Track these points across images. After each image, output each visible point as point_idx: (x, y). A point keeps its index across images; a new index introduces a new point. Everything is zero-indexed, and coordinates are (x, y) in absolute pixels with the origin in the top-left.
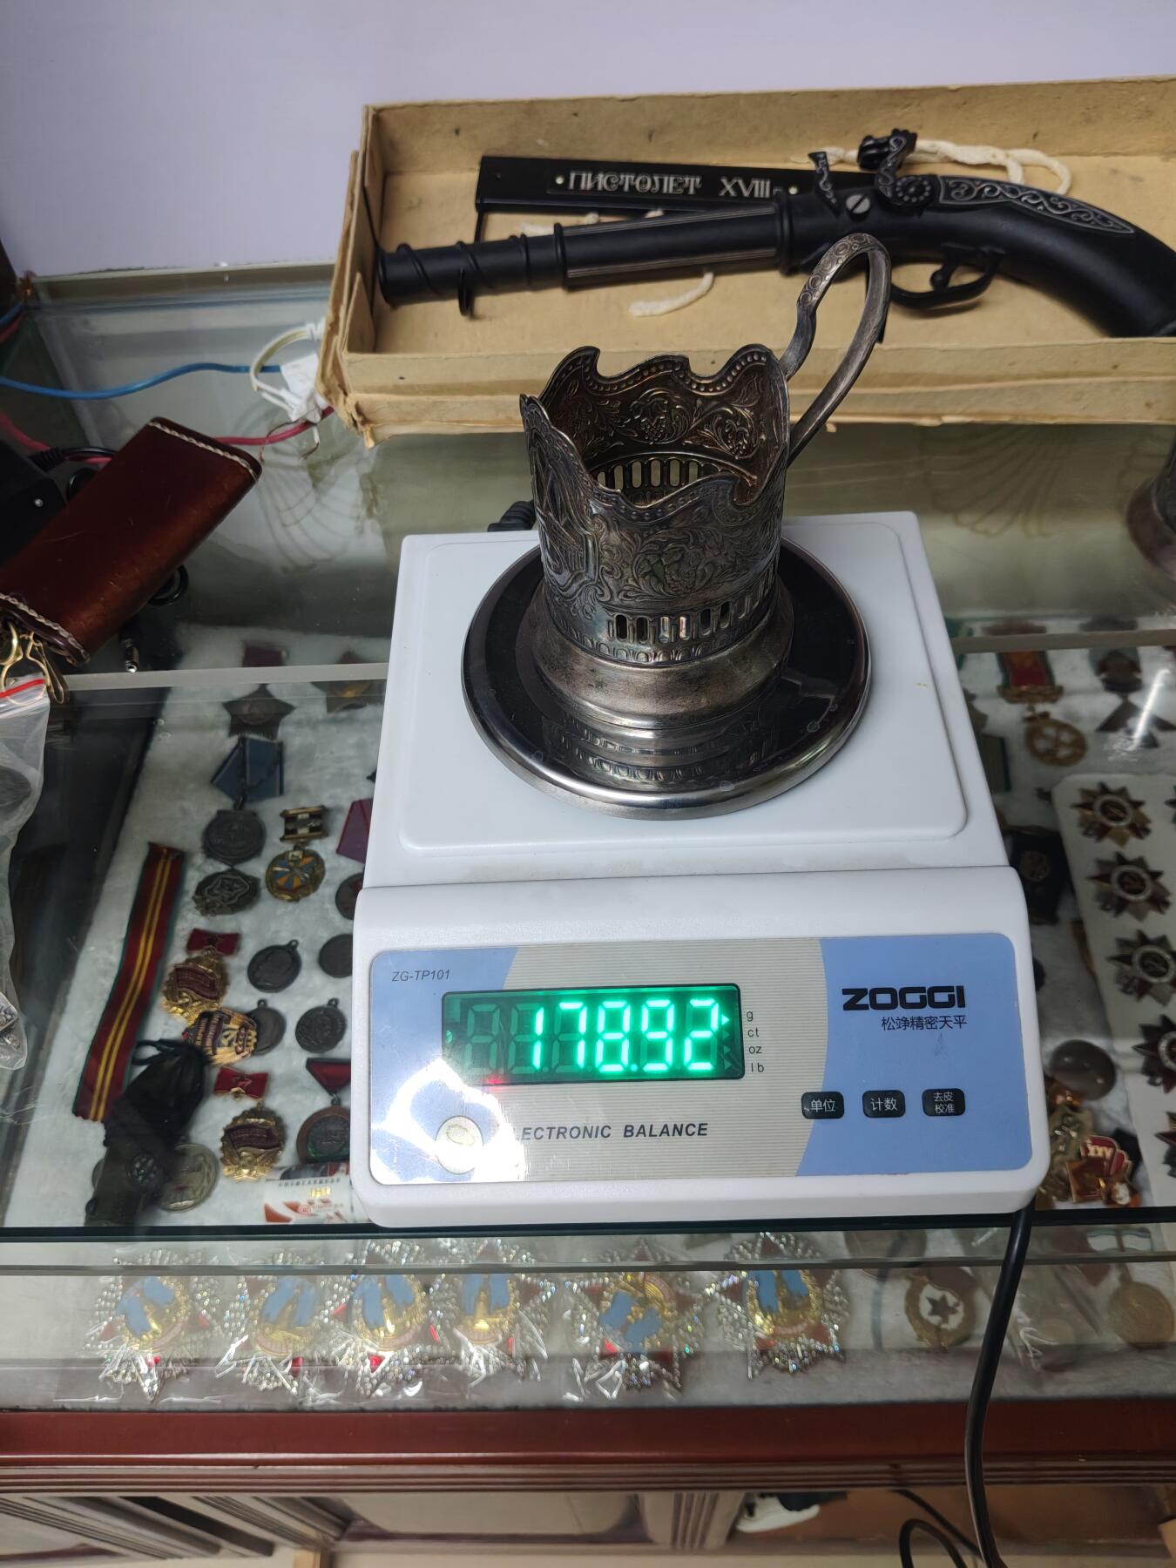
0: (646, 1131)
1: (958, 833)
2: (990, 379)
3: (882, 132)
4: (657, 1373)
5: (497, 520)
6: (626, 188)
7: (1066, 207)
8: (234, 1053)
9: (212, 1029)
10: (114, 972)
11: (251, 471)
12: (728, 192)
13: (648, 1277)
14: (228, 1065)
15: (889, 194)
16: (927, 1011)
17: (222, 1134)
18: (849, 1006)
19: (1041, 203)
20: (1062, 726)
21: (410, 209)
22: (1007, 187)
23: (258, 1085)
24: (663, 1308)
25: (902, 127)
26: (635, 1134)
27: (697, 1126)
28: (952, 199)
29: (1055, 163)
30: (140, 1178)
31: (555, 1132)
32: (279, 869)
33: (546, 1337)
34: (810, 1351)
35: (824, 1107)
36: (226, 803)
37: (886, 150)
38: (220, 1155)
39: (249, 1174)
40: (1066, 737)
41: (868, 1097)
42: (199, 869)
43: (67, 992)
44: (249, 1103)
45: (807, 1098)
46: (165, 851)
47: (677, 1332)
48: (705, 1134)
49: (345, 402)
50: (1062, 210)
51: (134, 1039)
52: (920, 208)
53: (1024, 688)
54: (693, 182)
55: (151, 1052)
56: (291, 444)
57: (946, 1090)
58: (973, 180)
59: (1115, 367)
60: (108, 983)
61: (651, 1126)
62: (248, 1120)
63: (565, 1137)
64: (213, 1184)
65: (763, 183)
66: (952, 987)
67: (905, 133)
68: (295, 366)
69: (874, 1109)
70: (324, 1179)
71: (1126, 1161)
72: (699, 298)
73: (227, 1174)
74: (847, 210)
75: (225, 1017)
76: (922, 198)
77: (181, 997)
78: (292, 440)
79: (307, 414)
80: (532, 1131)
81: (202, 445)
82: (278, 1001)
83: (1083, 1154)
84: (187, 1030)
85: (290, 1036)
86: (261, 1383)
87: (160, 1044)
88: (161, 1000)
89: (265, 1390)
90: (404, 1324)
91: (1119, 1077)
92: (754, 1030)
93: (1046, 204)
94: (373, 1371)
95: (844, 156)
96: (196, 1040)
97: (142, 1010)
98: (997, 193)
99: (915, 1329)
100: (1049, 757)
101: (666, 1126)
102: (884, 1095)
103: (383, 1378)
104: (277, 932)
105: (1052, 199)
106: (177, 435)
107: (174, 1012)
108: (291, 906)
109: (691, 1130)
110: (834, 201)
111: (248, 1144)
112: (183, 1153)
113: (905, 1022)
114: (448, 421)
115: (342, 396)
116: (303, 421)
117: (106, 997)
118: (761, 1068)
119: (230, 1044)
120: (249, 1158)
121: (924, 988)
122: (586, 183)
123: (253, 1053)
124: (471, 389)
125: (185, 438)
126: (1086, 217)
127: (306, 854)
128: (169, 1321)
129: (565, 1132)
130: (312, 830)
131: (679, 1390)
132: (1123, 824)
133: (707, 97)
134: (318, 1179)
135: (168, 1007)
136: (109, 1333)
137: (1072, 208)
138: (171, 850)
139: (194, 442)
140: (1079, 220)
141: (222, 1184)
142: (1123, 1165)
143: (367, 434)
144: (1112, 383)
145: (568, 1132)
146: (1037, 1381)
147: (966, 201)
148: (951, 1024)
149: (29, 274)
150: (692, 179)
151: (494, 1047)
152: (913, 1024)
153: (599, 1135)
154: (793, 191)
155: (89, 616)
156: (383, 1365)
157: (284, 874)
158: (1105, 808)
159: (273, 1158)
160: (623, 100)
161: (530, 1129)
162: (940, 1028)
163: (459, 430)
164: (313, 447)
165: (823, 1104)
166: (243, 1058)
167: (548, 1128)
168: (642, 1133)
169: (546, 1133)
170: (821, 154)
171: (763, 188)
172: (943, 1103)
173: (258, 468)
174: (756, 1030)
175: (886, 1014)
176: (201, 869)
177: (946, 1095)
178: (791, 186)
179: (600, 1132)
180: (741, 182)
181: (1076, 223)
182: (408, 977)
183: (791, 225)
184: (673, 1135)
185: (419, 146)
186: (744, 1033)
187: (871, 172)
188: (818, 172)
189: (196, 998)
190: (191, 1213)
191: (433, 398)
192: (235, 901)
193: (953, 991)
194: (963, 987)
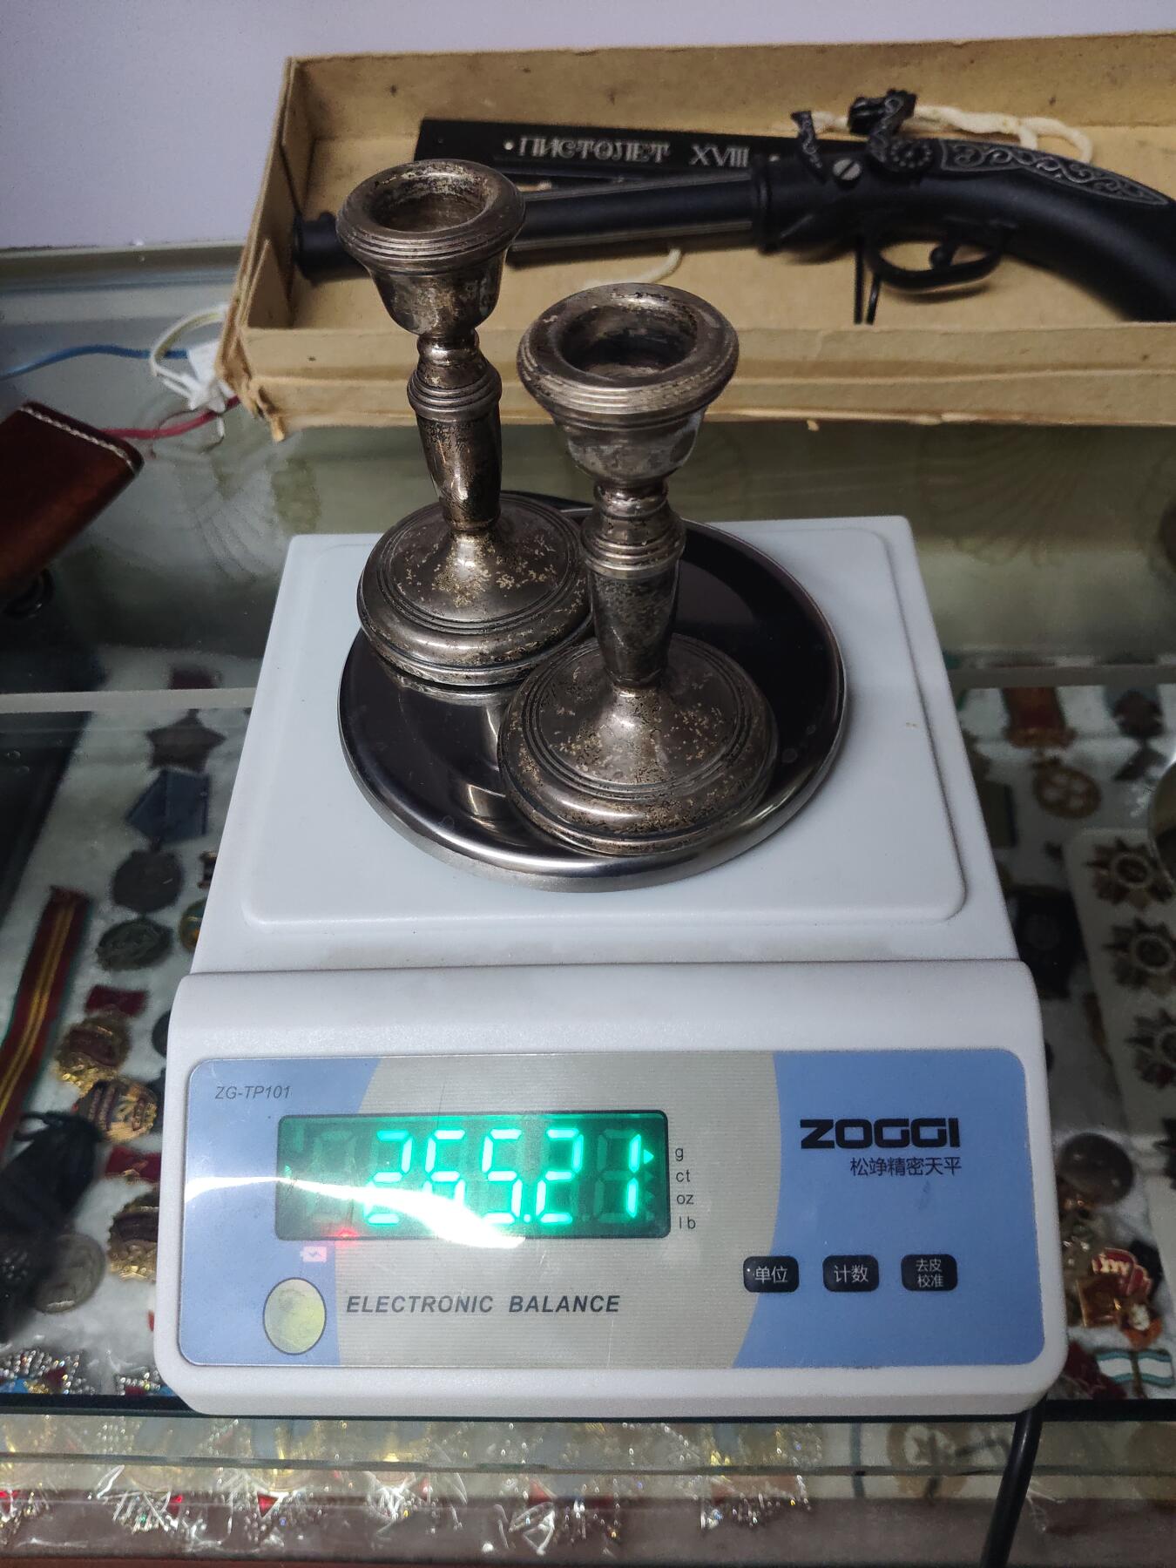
0: (539, 1304)
1: (949, 918)
2: (1000, 369)
3: (875, 91)
4: (594, 1524)
6: (584, 154)
7: (1088, 176)
8: (131, 1129)
9: (107, 1101)
10: (2, 1032)
11: (129, 462)
12: (700, 161)
14: (125, 1143)
15: (882, 159)
16: (911, 1151)
17: (110, 1223)
18: (808, 1143)
19: (1059, 171)
20: (1074, 774)
21: (339, 177)
22: (1020, 152)
23: (155, 1167)
25: (899, 87)
26: (524, 1309)
27: (606, 1300)
28: (955, 165)
29: (1075, 134)
30: (10, 1276)
31: (419, 1303)
32: (195, 920)
34: (774, 1500)
35: (771, 1277)
36: (140, 843)
37: (880, 112)
38: (106, 1247)
39: (138, 1272)
40: (1079, 787)
41: (830, 1263)
42: (105, 918)
44: (140, 1189)
45: (752, 1262)
46: (69, 896)
48: (616, 1310)
49: (248, 387)
50: (1082, 177)
51: (19, 1110)
52: (918, 175)
53: (1032, 731)
54: (660, 150)
55: (37, 1126)
56: (196, 437)
57: (933, 1257)
58: (980, 144)
59: (1145, 357)
61: (546, 1298)
62: (142, 1207)
63: (432, 1310)
64: (96, 1283)
65: (739, 152)
66: (944, 1119)
67: (903, 94)
68: (203, 350)
69: (838, 1280)
71: (1146, 1279)
72: (663, 277)
73: (113, 1270)
74: (833, 175)
75: (121, 1087)
76: (921, 164)
77: (76, 1063)
78: (197, 432)
79: (211, 399)
80: (390, 1301)
81: (76, 433)
83: (1095, 1269)
84: (79, 1103)
86: (134, 1524)
87: (49, 1117)
88: (54, 1066)
89: (137, 1533)
91: (1138, 1178)
92: (685, 1173)
93: (1065, 172)
94: (264, 1512)
95: (831, 121)
96: (88, 1112)
97: (30, 1079)
98: (1009, 159)
100: (1059, 808)
101: (565, 1298)
102: (851, 1261)
103: (275, 1520)
105: (1071, 166)
106: (50, 421)
107: (68, 1080)
109: (597, 1304)
110: (818, 166)
111: (139, 1236)
112: (66, 1245)
114: (370, 412)
115: (245, 380)
116: (203, 411)
118: (691, 1224)
119: (126, 1120)
120: (139, 1253)
121: (906, 1121)
122: (539, 148)
123: (152, 1131)
125: (59, 425)
126: (1112, 186)
129: (434, 1302)
131: (622, 1546)
132: (1143, 886)
133: (675, 51)
135: (60, 1073)
137: (1096, 176)
138: (75, 896)
139: (68, 429)
140: (1104, 189)
141: (107, 1283)
142: (1142, 1284)
143: (275, 425)
144: (1139, 377)
145: (437, 1304)
147: (972, 168)
148: (940, 1168)
150: (660, 147)
152: (891, 1168)
153: (477, 1308)
154: (774, 158)
156: (277, 1505)
158: (1124, 867)
160: (582, 54)
161: (388, 1298)
162: (927, 1174)
163: (380, 422)
164: (218, 441)
165: (771, 1272)
166: (141, 1135)
167: (410, 1297)
168: (533, 1307)
169: (408, 1304)
170: (806, 116)
171: (739, 156)
172: (928, 1274)
173: (138, 460)
174: (688, 1173)
175: (858, 1154)
176: (107, 917)
177: (933, 1263)
178: (774, 153)
179: (478, 1304)
180: (715, 150)
181: (1099, 193)
182: (235, 1094)
183: (769, 193)
184: (574, 1310)
185: (352, 107)
186: (671, 1176)
187: (864, 139)
188: (802, 137)
189: (92, 1065)
190: (69, 1316)
191: (349, 383)
192: (142, 955)
193: (944, 1125)
194: (957, 1119)
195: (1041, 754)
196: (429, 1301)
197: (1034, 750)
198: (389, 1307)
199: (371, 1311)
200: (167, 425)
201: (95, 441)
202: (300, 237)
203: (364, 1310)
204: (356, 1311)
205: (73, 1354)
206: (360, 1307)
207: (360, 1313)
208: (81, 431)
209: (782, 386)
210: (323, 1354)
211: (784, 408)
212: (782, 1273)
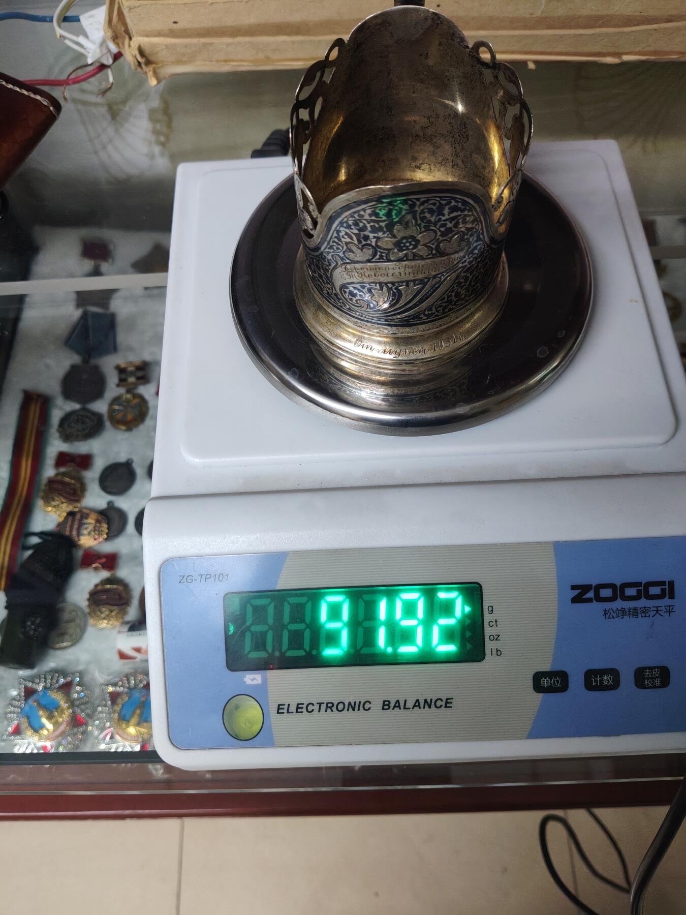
0: (401, 705)
1: (668, 441)
5: (259, 146)
8: (93, 539)
9: (76, 523)
10: (5, 484)
11: (51, 108)
14: (90, 548)
16: (643, 603)
17: (87, 596)
18: (575, 600)
26: (392, 708)
27: (444, 700)
30: (32, 632)
31: (323, 707)
32: (116, 407)
35: (551, 684)
36: (76, 359)
38: (87, 610)
39: (108, 624)
41: (589, 674)
42: (61, 409)
44: (105, 574)
45: (538, 678)
46: (35, 396)
48: (451, 707)
49: (130, 46)
51: (22, 532)
55: (35, 540)
56: (93, 84)
57: (655, 668)
61: (406, 701)
62: (105, 585)
63: (332, 711)
64: (83, 630)
66: (665, 582)
68: (92, 16)
73: (92, 624)
75: (84, 514)
77: (53, 500)
78: (92, 80)
79: (102, 56)
80: (304, 706)
81: (10, 86)
82: (122, 502)
84: (59, 525)
85: (131, 527)
87: (41, 534)
88: (40, 503)
92: (494, 621)
96: (66, 531)
97: (27, 512)
101: (418, 701)
102: (602, 672)
104: (117, 453)
107: (50, 511)
108: (127, 434)
109: (439, 703)
111: (106, 603)
112: (62, 610)
114: (218, 61)
115: (127, 40)
116: (97, 65)
118: (499, 653)
119: (89, 534)
120: (107, 613)
121: (641, 583)
123: (106, 539)
124: (235, 32)
127: (135, 396)
128: (58, 721)
129: (333, 705)
130: (138, 378)
135: (45, 507)
136: (17, 731)
138: (39, 395)
141: (90, 631)
143: (150, 74)
148: (662, 613)
151: (270, 634)
152: (629, 614)
157: (119, 411)
159: (123, 612)
161: (303, 704)
162: (653, 616)
163: (226, 68)
164: (109, 86)
165: (551, 681)
166: (99, 543)
167: (318, 703)
168: (397, 707)
169: (316, 707)
172: (652, 678)
173: (58, 107)
174: (496, 621)
175: (607, 605)
176: (61, 408)
177: (655, 671)
179: (361, 706)
182: (192, 580)
184: (424, 708)
186: (485, 624)
189: (64, 501)
190: (70, 651)
191: (203, 40)
192: (87, 432)
193: (665, 585)
194: (673, 581)
196: (330, 705)
198: (304, 710)
199: (293, 713)
200: (72, 76)
203: (288, 712)
204: (283, 713)
205: (73, 674)
206: (285, 711)
207: (285, 714)
208: (14, 85)
209: (513, 36)
210: (260, 738)
212: (557, 681)
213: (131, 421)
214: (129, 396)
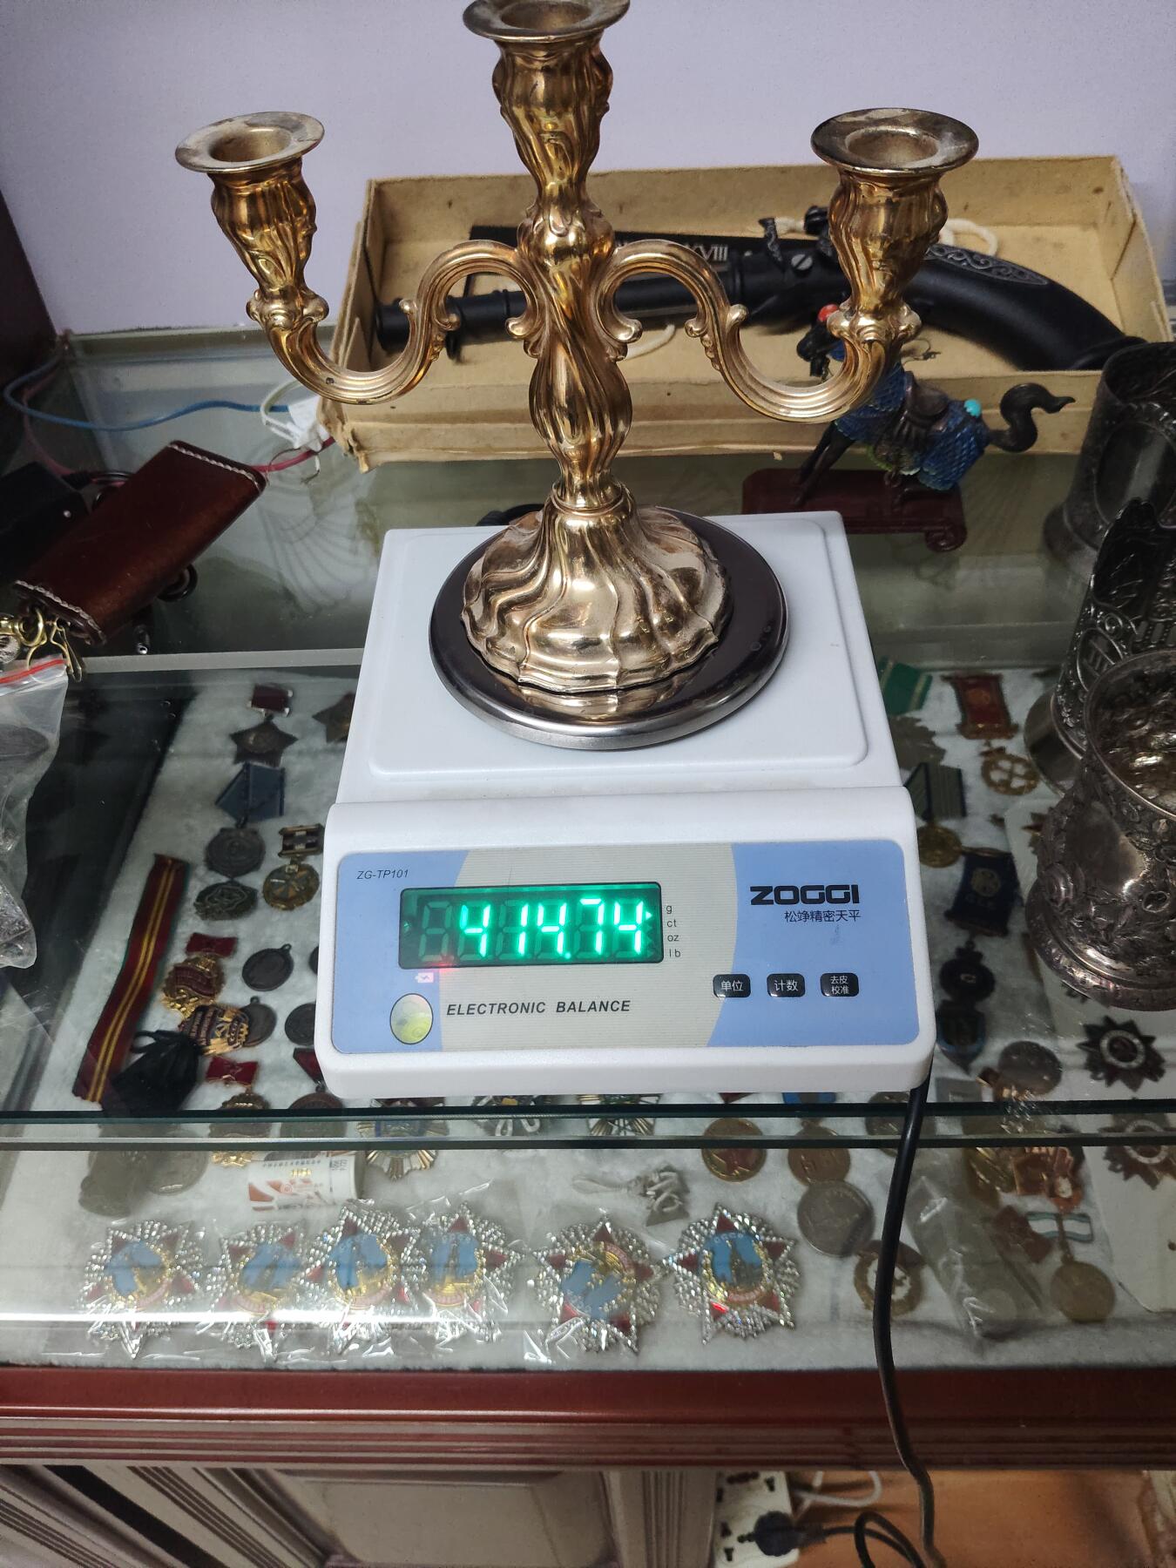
0: (576, 1007)
1: (859, 762)
3: (823, 202)
4: (616, 1336)
7: (987, 263)
8: (227, 1044)
9: (207, 1021)
10: (118, 969)
11: (257, 483)
13: (609, 1248)
14: (220, 1054)
15: (828, 254)
16: (826, 906)
18: (755, 902)
19: (964, 260)
20: (1016, 760)
21: (405, 272)
23: (248, 1072)
24: (623, 1276)
26: (566, 1010)
27: (621, 1004)
29: (984, 232)
31: (496, 1008)
32: (276, 881)
33: (510, 1301)
35: (733, 987)
36: (228, 822)
37: (826, 217)
39: (237, 1160)
41: (772, 978)
42: (201, 880)
43: (73, 985)
44: (238, 1089)
45: (718, 980)
46: (170, 862)
47: (634, 1300)
48: (628, 1011)
49: (342, 429)
50: (983, 265)
51: (133, 1028)
53: (981, 726)
55: (149, 1041)
56: (296, 471)
57: (842, 974)
60: (111, 979)
61: (581, 1003)
62: (237, 1104)
63: (504, 1012)
65: (721, 249)
66: (848, 886)
68: (303, 405)
69: (777, 989)
70: (305, 1160)
71: (1070, 1160)
72: (662, 345)
73: (215, 1159)
74: (790, 266)
75: (220, 1010)
77: (179, 994)
78: (294, 468)
79: (311, 441)
80: (476, 1007)
81: (214, 462)
82: (270, 999)
84: (183, 1023)
85: (279, 1030)
87: (157, 1035)
88: (160, 997)
90: (375, 1284)
92: (673, 921)
93: (969, 260)
95: (792, 226)
96: (191, 1032)
97: (142, 1004)
99: (863, 1299)
100: (1003, 787)
101: (594, 1003)
102: (786, 976)
104: (272, 937)
105: (975, 257)
106: (192, 454)
107: (172, 1006)
108: (285, 914)
110: (780, 259)
113: (806, 915)
114: (435, 449)
115: (340, 424)
116: (304, 450)
117: (109, 992)
118: (678, 954)
119: (223, 1036)
121: (823, 886)
123: (245, 1045)
124: (455, 418)
125: (199, 457)
126: (1006, 271)
127: (301, 868)
128: (155, 1281)
129: (506, 1007)
130: (308, 846)
131: (636, 1354)
133: (669, 173)
134: (300, 1161)
135: (167, 1002)
136: (97, 1294)
138: (176, 861)
139: (207, 460)
140: (999, 274)
141: (211, 1169)
142: (1066, 1163)
143: (362, 460)
145: (508, 1008)
146: (980, 1349)
148: (845, 916)
149: (68, 333)
151: (446, 940)
152: (813, 917)
153: (535, 1009)
154: (748, 254)
155: (108, 602)
157: (280, 885)
161: (474, 1005)
162: (837, 920)
163: (444, 457)
164: (314, 474)
165: (732, 984)
166: (234, 1049)
167: (490, 1005)
168: (572, 1009)
169: (488, 1008)
170: (770, 222)
171: (721, 252)
172: (839, 985)
173: (262, 482)
174: (675, 921)
175: (789, 908)
177: (842, 978)
178: (746, 250)
179: (535, 1007)
180: (701, 248)
181: (996, 277)
182: (371, 875)
183: (742, 279)
184: (600, 1010)
185: (417, 217)
186: (664, 925)
187: (815, 238)
188: (767, 238)
189: (193, 994)
190: (181, 1195)
191: (421, 426)
192: (230, 909)
193: (849, 890)
194: (858, 886)
195: (988, 744)
196: (503, 1006)
197: (983, 741)
198: (475, 1011)
199: (463, 1014)
201: (229, 468)
202: (380, 318)
203: (459, 1014)
204: (453, 1014)
205: (181, 1225)
206: (456, 1012)
207: (456, 1015)
209: (753, 425)
210: (429, 1042)
211: (755, 443)
212: (739, 985)
213: (293, 898)
214: (292, 867)
